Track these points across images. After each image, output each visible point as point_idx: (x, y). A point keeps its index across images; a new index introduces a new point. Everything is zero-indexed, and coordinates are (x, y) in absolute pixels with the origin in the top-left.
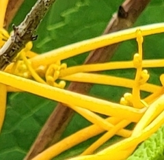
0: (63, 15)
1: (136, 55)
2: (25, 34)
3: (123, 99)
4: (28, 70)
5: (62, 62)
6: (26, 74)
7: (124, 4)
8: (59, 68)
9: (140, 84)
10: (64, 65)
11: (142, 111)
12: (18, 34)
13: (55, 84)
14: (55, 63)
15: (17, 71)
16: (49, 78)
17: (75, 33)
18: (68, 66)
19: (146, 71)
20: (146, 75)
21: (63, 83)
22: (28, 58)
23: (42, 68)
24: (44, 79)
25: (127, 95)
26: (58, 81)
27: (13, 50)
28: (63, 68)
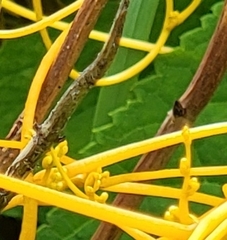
0: (110, 114)
1: (183, 160)
2: (50, 134)
3: (167, 214)
4: (63, 179)
5: (104, 169)
6: (61, 184)
7: (181, 99)
8: (100, 176)
9: (188, 195)
10: (107, 173)
11: (191, 227)
12: (41, 135)
13: (96, 196)
14: (95, 170)
15: (50, 180)
16: (88, 188)
17: (125, 136)
18: (111, 175)
19: (195, 179)
20: (195, 184)
21: (105, 195)
22: (63, 164)
23: (80, 176)
24: (83, 190)
25: (172, 208)
26: (99, 192)
27: (36, 155)
28: (105, 177)
